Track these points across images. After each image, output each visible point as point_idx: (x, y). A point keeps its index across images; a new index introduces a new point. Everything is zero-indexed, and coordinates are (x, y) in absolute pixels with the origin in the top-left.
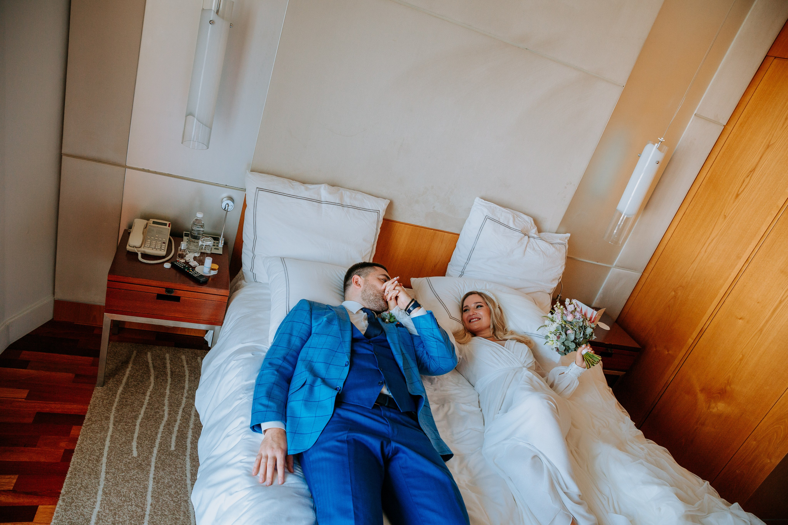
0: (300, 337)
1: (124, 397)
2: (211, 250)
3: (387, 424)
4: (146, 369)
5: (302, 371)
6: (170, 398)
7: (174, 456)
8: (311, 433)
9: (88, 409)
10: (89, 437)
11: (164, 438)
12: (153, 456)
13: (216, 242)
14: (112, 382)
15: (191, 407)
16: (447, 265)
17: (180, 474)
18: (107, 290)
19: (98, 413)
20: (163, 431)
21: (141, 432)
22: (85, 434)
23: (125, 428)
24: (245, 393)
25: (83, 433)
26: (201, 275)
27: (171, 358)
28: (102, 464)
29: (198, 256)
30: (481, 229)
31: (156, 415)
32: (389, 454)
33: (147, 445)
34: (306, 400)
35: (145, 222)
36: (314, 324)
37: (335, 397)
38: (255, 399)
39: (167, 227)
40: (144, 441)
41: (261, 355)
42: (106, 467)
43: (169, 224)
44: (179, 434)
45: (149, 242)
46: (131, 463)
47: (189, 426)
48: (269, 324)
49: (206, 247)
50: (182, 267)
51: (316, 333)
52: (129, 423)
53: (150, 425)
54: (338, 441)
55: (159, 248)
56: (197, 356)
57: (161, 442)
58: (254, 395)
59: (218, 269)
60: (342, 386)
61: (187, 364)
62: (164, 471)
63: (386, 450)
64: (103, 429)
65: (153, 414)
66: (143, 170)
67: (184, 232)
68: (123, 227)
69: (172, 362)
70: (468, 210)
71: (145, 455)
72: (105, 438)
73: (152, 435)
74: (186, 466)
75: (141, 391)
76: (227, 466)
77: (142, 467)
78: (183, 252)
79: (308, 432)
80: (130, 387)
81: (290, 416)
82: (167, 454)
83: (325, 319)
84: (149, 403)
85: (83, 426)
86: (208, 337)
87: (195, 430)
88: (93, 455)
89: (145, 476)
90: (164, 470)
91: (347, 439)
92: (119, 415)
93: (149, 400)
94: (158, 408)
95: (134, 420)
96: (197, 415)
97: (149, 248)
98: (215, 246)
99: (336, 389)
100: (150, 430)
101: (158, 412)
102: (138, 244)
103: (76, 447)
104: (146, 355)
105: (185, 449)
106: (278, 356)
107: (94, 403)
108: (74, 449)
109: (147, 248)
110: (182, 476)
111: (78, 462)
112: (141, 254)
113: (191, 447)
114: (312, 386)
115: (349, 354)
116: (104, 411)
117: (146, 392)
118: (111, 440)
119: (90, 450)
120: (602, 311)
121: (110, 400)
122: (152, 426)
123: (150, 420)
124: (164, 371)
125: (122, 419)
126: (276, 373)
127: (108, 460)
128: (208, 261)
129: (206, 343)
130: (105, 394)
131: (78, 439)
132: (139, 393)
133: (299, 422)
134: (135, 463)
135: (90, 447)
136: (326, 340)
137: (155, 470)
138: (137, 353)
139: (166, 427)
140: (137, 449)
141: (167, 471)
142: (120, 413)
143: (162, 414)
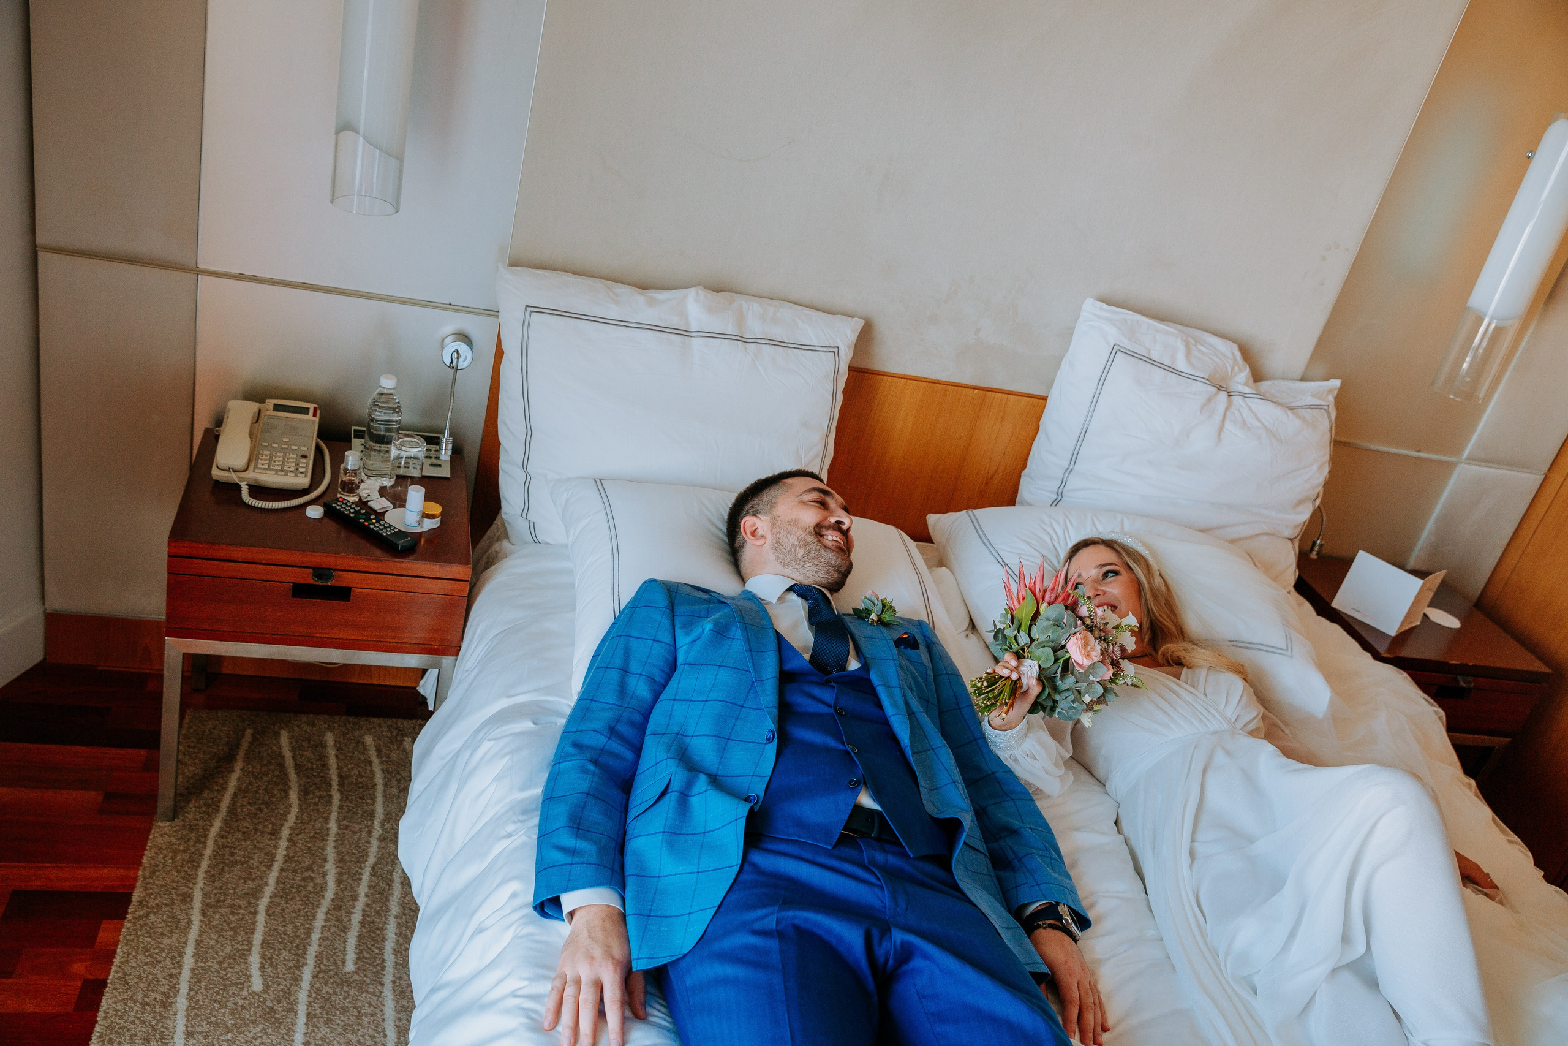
0: (649, 677)
1: (226, 844)
2: (421, 469)
3: (879, 883)
4: (277, 773)
5: (658, 761)
6: (340, 842)
7: (353, 985)
8: (689, 914)
9: (137, 877)
10: (143, 947)
11: (328, 942)
12: (300, 988)
13: (433, 449)
14: (195, 807)
15: (393, 861)
16: (1019, 477)
17: (371, 1032)
18: (168, 580)
19: (162, 886)
20: (323, 924)
21: (270, 929)
22: (132, 941)
23: (231, 921)
24: (520, 821)
25: (128, 937)
26: (400, 531)
27: (339, 743)
28: (175, 1014)
29: (390, 484)
30: (1102, 380)
31: (307, 886)
32: (887, 960)
33: (285, 960)
34: (671, 833)
35: (254, 406)
36: (683, 640)
37: (744, 819)
38: (544, 836)
39: (310, 417)
40: (279, 952)
41: (556, 724)
42: (186, 1019)
43: (315, 409)
44: (365, 931)
45: (266, 455)
46: (248, 1007)
47: (388, 910)
48: (573, 644)
49: (409, 460)
50: (352, 513)
51: (688, 664)
52: (240, 907)
53: (293, 912)
54: (755, 933)
55: (292, 469)
56: (403, 736)
57: (321, 953)
58: (540, 824)
59: (442, 514)
60: (761, 793)
61: (379, 756)
62: (331, 1026)
63: (880, 952)
64: (177, 927)
65: (298, 883)
66: (241, 277)
67: (354, 428)
68: (202, 422)
69: (341, 753)
70: (1067, 334)
71: (282, 987)
72: (183, 947)
73: (298, 937)
74: (385, 1011)
75: (265, 826)
76: (480, 1006)
77: (277, 1016)
78: (352, 476)
79: (681, 912)
80: (240, 819)
81: (633, 875)
82: (335, 982)
83: (708, 626)
84: (287, 855)
85: (126, 920)
86: (427, 687)
87: (404, 920)
88: (153, 991)
89: (283, 1038)
90: (329, 1021)
91: (780, 927)
92: (216, 888)
93: (288, 848)
94: (309, 868)
95: (252, 901)
96: (406, 882)
97: (268, 472)
98: (431, 457)
99: (747, 799)
100: (292, 923)
101: (312, 879)
102: (240, 461)
103: (112, 974)
104: (275, 739)
105: (379, 968)
106: (593, 726)
107: (152, 862)
108: (107, 979)
109: (263, 471)
110: (374, 1037)
111: (116, 1010)
112: (247, 487)
113: (396, 962)
114: (684, 796)
115: (775, 712)
116: (178, 882)
117: (281, 829)
118: (196, 951)
119: (147, 980)
120: (1436, 579)
121: (193, 853)
122: (296, 913)
123: (292, 898)
124: (322, 777)
125: (222, 898)
126: (591, 767)
127: (190, 1003)
128: (416, 495)
129: (424, 701)
130: (178, 839)
131: (115, 952)
132: (262, 832)
133: (657, 888)
134: (258, 1007)
135: (144, 970)
136: (715, 679)
137: (306, 1024)
138: (253, 735)
139: (331, 915)
140: (261, 972)
141: (338, 1025)
142: (217, 884)
143: (319, 882)
